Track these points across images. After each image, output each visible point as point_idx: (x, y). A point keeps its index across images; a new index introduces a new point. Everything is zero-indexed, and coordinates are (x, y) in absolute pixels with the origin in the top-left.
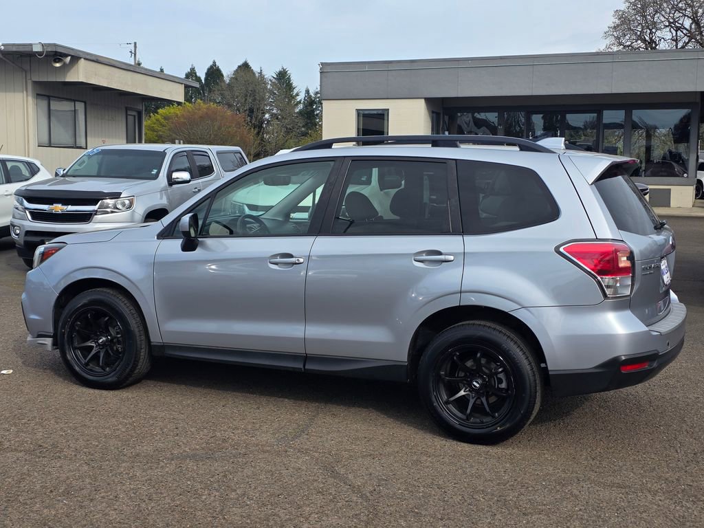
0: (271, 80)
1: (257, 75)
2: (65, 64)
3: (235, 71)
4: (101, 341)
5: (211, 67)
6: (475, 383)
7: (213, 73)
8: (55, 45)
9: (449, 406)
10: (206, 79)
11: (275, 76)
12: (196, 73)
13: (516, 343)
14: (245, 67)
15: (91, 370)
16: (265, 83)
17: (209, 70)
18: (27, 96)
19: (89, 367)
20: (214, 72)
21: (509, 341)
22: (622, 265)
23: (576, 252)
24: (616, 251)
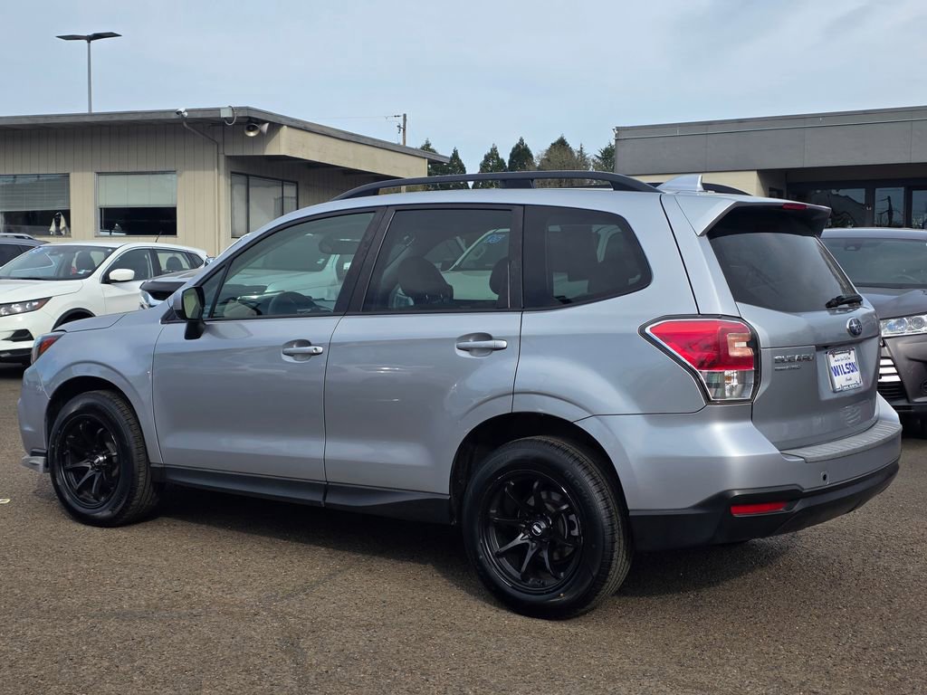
0: (594, 161)
1: (576, 154)
2: (261, 132)
3: (547, 151)
4: (97, 461)
5: (518, 146)
6: (535, 527)
7: (519, 153)
8: (248, 109)
9: (501, 560)
10: (510, 162)
11: (600, 155)
12: (497, 155)
13: (586, 468)
14: (561, 144)
15: (84, 500)
16: (587, 165)
17: (514, 150)
18: (219, 175)
19: (81, 496)
20: (521, 153)
21: (575, 465)
22: (734, 353)
23: (667, 334)
24: (725, 332)
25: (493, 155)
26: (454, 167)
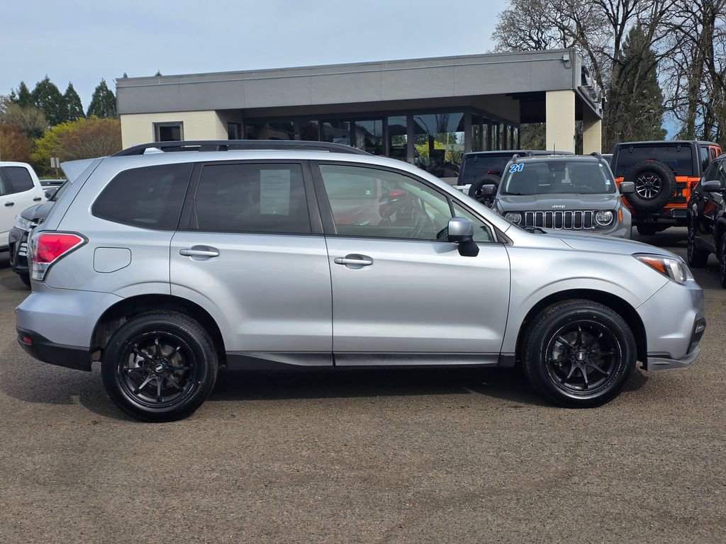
12: (106, 88)
25: (102, 87)
26: (70, 97)
